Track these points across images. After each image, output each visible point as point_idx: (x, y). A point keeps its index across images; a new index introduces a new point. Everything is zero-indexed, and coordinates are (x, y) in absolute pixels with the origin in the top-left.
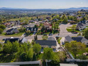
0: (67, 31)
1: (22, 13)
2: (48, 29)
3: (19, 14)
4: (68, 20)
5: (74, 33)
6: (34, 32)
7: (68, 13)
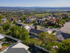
1: (46, 10)
3: (44, 11)
6: (41, 24)
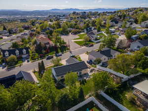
0: (77, 45)
2: (48, 46)
4: (69, 29)
5: (90, 46)
6: (23, 56)
7: (56, 18)
